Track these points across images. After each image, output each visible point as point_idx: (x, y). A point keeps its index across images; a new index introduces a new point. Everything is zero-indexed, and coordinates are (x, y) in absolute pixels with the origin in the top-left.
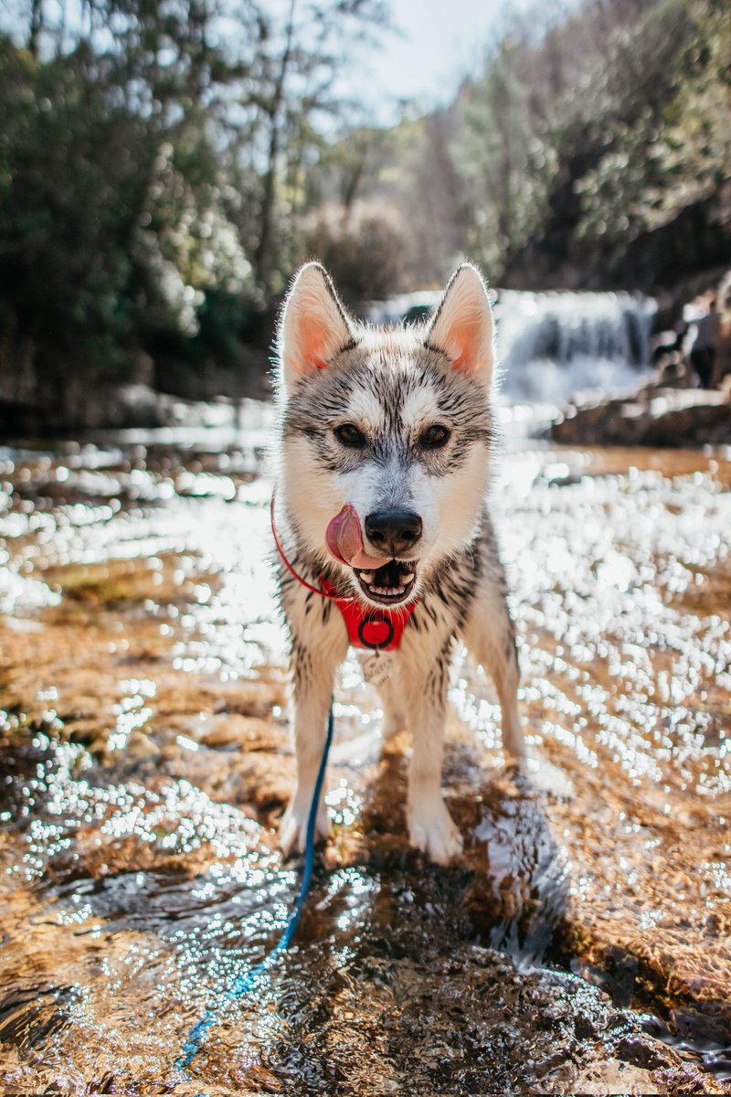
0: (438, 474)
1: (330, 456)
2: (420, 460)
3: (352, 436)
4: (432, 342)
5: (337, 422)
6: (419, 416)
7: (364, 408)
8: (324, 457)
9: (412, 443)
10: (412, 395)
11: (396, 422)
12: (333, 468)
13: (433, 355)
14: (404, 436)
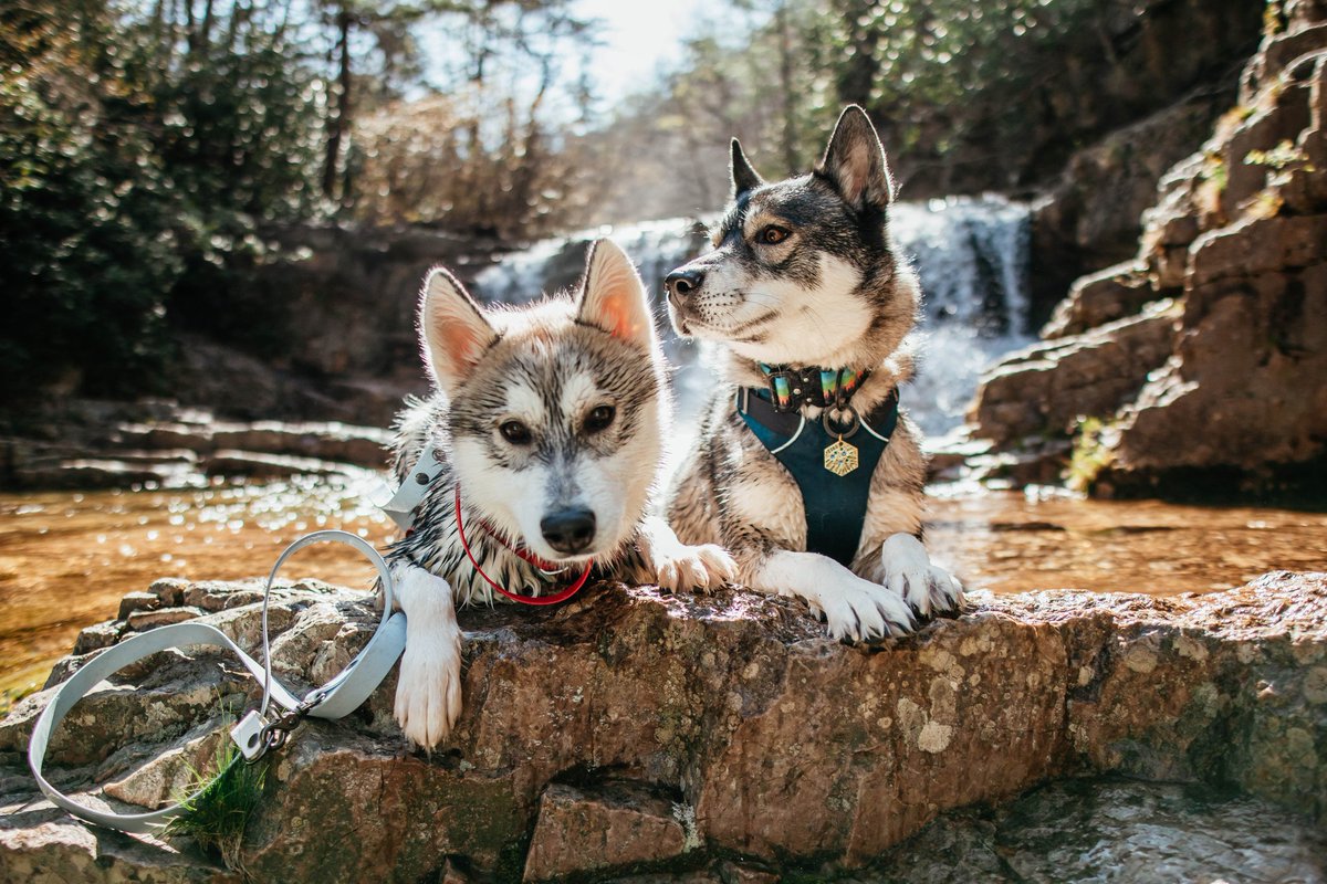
0: (610, 452)
1: (501, 454)
2: (587, 446)
3: (517, 433)
4: (584, 318)
5: (502, 420)
6: (579, 404)
7: (523, 403)
8: (496, 456)
9: (575, 432)
10: (569, 383)
11: (555, 413)
12: (506, 466)
13: (586, 330)
14: (566, 426)
